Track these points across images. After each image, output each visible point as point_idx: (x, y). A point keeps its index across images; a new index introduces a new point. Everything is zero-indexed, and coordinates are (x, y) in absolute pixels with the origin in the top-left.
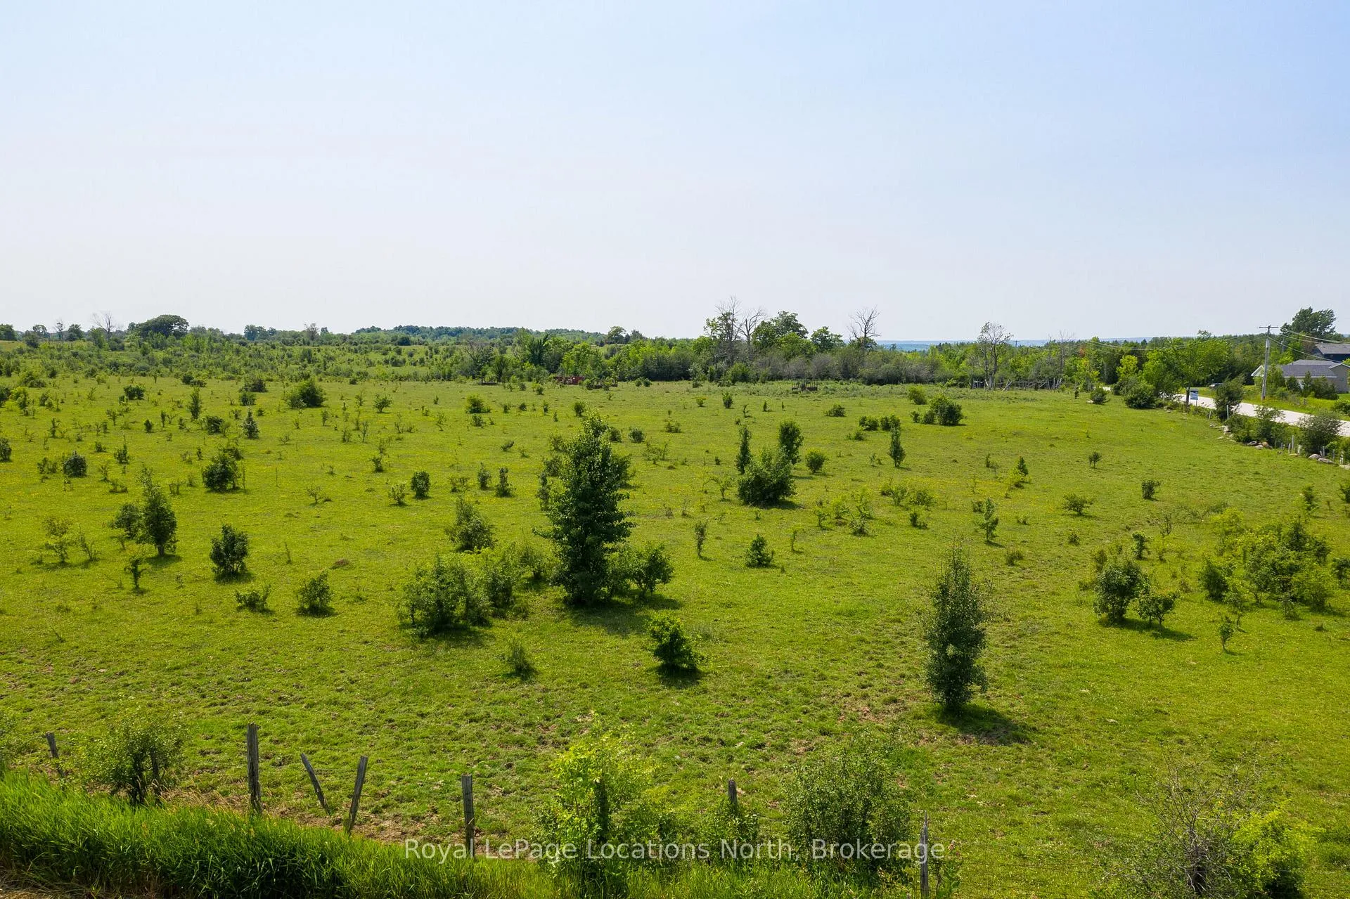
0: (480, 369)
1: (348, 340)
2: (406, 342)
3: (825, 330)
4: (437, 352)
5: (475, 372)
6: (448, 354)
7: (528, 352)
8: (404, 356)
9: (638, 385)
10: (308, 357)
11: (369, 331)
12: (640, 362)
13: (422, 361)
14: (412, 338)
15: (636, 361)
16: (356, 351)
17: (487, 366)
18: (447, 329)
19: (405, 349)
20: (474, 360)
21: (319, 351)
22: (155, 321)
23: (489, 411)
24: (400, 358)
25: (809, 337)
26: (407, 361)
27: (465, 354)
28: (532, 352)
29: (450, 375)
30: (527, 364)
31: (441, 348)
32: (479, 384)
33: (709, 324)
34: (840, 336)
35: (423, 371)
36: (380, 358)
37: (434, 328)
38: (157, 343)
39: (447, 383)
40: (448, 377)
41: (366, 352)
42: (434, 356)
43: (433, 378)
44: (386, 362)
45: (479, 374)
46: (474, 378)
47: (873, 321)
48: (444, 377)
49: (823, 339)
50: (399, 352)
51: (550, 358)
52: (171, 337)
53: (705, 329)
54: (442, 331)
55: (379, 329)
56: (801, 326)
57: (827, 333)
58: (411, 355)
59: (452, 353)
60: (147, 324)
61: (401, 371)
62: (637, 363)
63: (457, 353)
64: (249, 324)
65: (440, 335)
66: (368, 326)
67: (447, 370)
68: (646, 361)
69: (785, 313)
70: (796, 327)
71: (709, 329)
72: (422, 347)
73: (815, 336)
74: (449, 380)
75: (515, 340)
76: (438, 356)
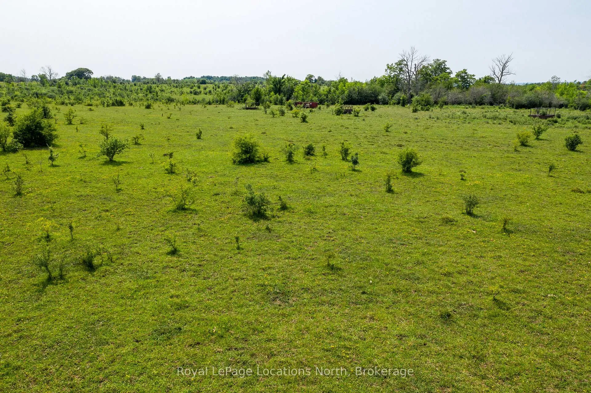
0: (242, 96)
1: (176, 82)
2: (204, 82)
3: (465, 72)
4: (219, 87)
5: (239, 98)
6: (225, 88)
7: (272, 86)
8: (202, 89)
9: (366, 110)
10: (150, 90)
11: (189, 78)
12: (346, 92)
13: (210, 92)
14: (207, 81)
15: (343, 92)
16: (177, 87)
17: (247, 95)
18: (225, 77)
19: (203, 86)
20: (239, 91)
21: (158, 87)
22: (75, 71)
23: (266, 160)
24: (198, 90)
25: (453, 76)
26: (202, 92)
27: (233, 87)
28: (275, 85)
29: (224, 100)
30: (272, 93)
31: (221, 86)
32: (244, 109)
33: (388, 67)
34: (474, 75)
35: (209, 98)
36: (188, 90)
37: (219, 77)
38: (75, 83)
39: (221, 107)
40: (222, 102)
41: (182, 87)
42: (217, 89)
43: (213, 102)
44: (191, 92)
45: (242, 99)
46: (239, 102)
47: (508, 64)
48: (220, 102)
49: (463, 78)
50: (199, 87)
51: (286, 89)
52: (83, 80)
53: (386, 70)
54: (223, 78)
55: (194, 77)
56: (448, 68)
57: (466, 73)
58: (205, 89)
59: (226, 88)
60: (71, 72)
61: (199, 98)
62: (344, 93)
63: (229, 88)
64: (134, 75)
65: (222, 80)
66: (189, 76)
67: (222, 98)
68: (350, 92)
69: (438, 60)
70: (444, 70)
71: (389, 71)
72: (211, 85)
73: (458, 75)
74: (223, 104)
75: (258, 82)
76: (219, 90)
